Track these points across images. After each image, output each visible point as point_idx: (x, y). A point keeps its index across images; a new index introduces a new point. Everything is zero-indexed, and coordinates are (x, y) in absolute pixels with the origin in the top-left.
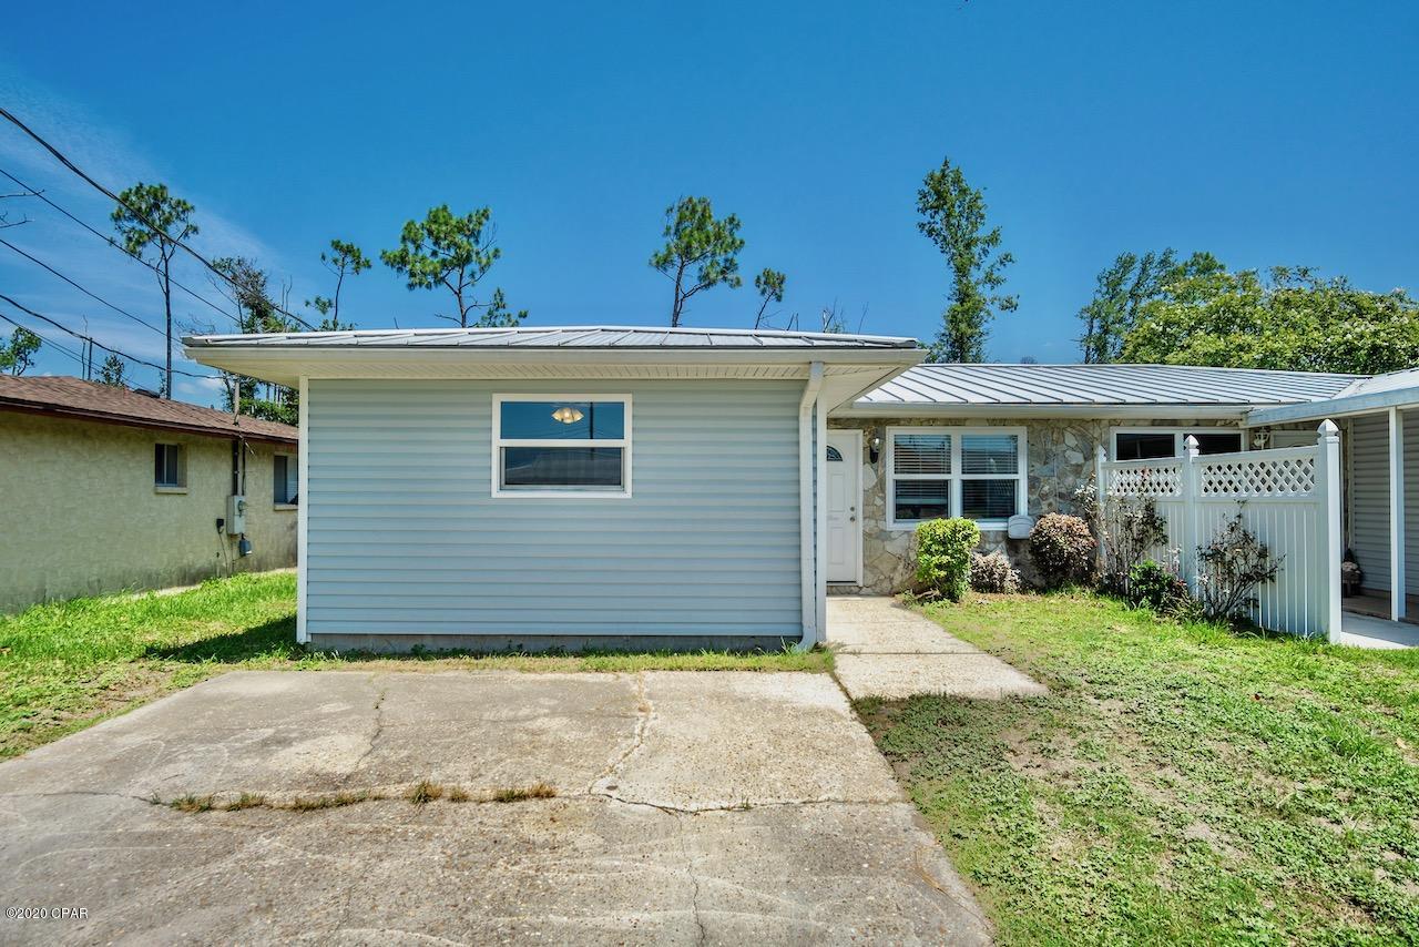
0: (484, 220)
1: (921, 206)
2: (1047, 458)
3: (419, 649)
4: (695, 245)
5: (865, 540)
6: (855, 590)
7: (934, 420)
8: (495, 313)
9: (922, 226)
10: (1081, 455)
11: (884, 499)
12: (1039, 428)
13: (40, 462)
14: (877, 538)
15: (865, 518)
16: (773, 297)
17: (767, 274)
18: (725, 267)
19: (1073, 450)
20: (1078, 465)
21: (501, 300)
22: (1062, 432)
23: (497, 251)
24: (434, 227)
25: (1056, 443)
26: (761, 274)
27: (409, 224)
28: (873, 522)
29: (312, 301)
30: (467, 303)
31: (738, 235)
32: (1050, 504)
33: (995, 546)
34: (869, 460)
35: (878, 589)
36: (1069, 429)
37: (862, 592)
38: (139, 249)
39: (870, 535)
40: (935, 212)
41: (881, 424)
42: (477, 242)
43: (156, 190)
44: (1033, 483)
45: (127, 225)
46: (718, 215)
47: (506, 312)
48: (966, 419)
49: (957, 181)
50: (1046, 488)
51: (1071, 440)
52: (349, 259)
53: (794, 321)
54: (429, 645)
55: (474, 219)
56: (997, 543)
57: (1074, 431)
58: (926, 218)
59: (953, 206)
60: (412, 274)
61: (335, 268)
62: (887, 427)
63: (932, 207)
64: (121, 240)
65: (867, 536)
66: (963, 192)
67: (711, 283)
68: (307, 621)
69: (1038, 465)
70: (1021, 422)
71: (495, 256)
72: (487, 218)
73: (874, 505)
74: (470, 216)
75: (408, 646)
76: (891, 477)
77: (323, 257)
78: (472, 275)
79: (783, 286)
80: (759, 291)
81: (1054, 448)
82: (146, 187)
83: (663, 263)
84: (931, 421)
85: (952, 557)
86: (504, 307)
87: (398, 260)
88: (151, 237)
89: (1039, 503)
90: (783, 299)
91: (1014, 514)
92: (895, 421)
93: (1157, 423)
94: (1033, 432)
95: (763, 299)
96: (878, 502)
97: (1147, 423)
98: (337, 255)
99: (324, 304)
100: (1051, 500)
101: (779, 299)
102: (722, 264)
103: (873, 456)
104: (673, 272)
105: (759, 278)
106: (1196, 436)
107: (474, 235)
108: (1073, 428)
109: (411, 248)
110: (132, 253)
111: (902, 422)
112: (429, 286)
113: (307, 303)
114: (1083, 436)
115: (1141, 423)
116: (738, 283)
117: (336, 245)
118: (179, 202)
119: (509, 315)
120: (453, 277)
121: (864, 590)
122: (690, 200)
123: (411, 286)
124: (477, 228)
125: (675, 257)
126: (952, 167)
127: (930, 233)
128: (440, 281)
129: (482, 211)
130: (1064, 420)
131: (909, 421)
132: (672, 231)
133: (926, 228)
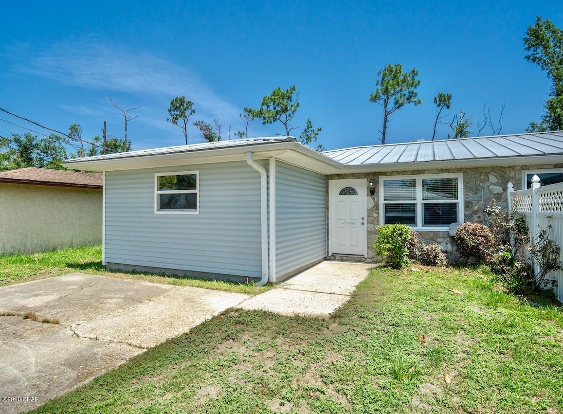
0: (293, 91)
1: (527, 46)
2: (477, 190)
3: (134, 271)
4: (390, 87)
5: (368, 234)
6: (363, 259)
7: (406, 172)
8: (308, 130)
9: (528, 57)
10: (501, 188)
11: (378, 213)
12: (472, 173)
13: (70, 202)
14: (375, 233)
15: (368, 223)
16: (445, 107)
17: (440, 96)
18: (409, 96)
19: (495, 185)
20: (498, 194)
21: (310, 124)
22: (487, 174)
23: (298, 104)
24: (273, 97)
25: (484, 181)
26: (437, 96)
27: (264, 98)
28: (372, 226)
29: (237, 133)
30: (289, 127)
31: (417, 79)
32: (479, 217)
33: (443, 240)
34: (370, 194)
35: (375, 260)
36: (492, 173)
37: (366, 261)
38: (176, 121)
39: (371, 232)
40: (536, 48)
41: (376, 175)
42: (291, 101)
43: (181, 99)
44: (467, 205)
45: (173, 113)
46: (405, 70)
47: (312, 129)
48: (425, 170)
49: (548, 28)
50: (476, 207)
51: (493, 179)
52: (250, 115)
53: (456, 118)
54: (138, 269)
55: (289, 91)
56: (445, 238)
57: (495, 174)
58: (530, 53)
59: (548, 41)
60: (264, 119)
61: (245, 119)
62: (380, 177)
63: (533, 46)
64: (171, 118)
65: (369, 232)
66: (554, 32)
67: (402, 105)
68: (105, 258)
69: (471, 194)
70: (459, 170)
71: (297, 106)
72: (295, 90)
73: (372, 216)
74: (287, 90)
75: (131, 269)
76: (382, 202)
77: (240, 115)
78: (290, 116)
79: (450, 101)
80: (436, 105)
81: (481, 184)
82: (178, 98)
83: (374, 99)
84: (404, 172)
85: (392, 245)
86: (311, 127)
87: (259, 113)
88: (180, 116)
89: (472, 217)
90: (450, 107)
91: (456, 222)
92: (385, 174)
93: (558, 166)
94: (467, 176)
95: (439, 109)
96: (375, 215)
97: (551, 166)
98: (246, 114)
99: (241, 134)
100: (480, 214)
101: (448, 107)
102: (407, 95)
103: (372, 192)
104: (382, 102)
105: (436, 99)
106: (538, 175)
107: (289, 98)
108: (495, 172)
109: (265, 107)
110: (174, 122)
111: (388, 174)
112: (271, 122)
113: (235, 134)
114: (502, 176)
115: (545, 167)
116: (419, 102)
117: (246, 110)
118: (188, 102)
119: (313, 131)
120: (283, 117)
121: (368, 260)
122: (389, 66)
123: (264, 123)
124: (290, 95)
125: (381, 95)
126: (543, 20)
127: (534, 60)
128: (275, 120)
129: (292, 87)
130: (487, 168)
131: (392, 173)
132: (380, 82)
133: (531, 58)
